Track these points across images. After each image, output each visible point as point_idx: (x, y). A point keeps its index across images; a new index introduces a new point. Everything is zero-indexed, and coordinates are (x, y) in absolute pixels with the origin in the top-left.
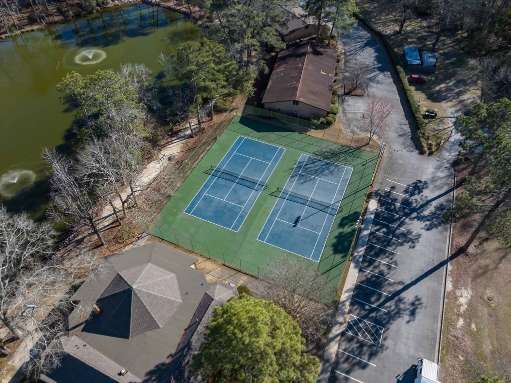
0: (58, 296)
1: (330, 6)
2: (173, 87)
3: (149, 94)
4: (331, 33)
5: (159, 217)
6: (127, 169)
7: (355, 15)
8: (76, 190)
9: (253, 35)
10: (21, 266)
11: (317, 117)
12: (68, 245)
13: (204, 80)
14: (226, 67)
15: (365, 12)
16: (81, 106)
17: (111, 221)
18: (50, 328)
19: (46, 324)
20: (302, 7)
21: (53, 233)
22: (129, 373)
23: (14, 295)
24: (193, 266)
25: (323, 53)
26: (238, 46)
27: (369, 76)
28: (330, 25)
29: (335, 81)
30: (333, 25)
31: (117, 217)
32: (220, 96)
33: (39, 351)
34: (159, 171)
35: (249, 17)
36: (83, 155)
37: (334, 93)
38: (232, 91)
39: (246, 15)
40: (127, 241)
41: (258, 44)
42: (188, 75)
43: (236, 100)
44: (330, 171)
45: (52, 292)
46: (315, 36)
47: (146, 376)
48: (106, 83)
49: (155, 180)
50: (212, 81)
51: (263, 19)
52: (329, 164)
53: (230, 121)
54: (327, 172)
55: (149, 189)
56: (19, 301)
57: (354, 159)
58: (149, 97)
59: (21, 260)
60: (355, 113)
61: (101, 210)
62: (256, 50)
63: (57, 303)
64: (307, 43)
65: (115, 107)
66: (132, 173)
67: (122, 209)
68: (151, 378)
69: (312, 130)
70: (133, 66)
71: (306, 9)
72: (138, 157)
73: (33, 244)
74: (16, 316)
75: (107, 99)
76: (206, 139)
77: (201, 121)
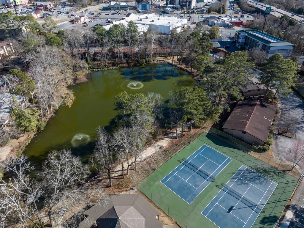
0: (78, 209)
1: (276, 80)
2: (172, 109)
3: (159, 110)
4: (274, 96)
5: (145, 180)
6: (136, 147)
7: (292, 88)
8: (107, 152)
9: (224, 89)
10: (67, 185)
11: (257, 144)
12: (93, 181)
13: (191, 109)
14: (204, 104)
15: (299, 87)
16: (123, 109)
17: (119, 174)
18: (68, 226)
19: (67, 223)
20: (258, 78)
21: (88, 172)
23: (58, 200)
24: (157, 217)
25: (267, 106)
26: (214, 94)
27: (297, 126)
28: (274, 91)
29: (272, 125)
30: (277, 91)
31: (123, 173)
32: (198, 119)
34: (153, 153)
35: (224, 79)
36: (116, 134)
37: (271, 132)
38: (205, 118)
39: (222, 78)
40: (124, 189)
41: (227, 94)
42: (183, 104)
43: (207, 123)
44: (260, 182)
45: (76, 205)
46: (264, 96)
48: (139, 100)
49: (149, 158)
50: (195, 110)
51: (232, 82)
52: (259, 176)
53: (200, 134)
54: (258, 181)
55: (145, 162)
56: (60, 204)
57: (279, 178)
58: (158, 111)
59: (69, 181)
60: (284, 147)
61: (116, 167)
62: (225, 98)
63: (77, 213)
64: (257, 99)
65: (140, 113)
66: (138, 150)
67: (127, 169)
69: (252, 152)
70: (155, 94)
71: (260, 80)
72: (144, 142)
73: (77, 175)
74: (55, 213)
75: (137, 108)
76: (184, 141)
77: (184, 130)
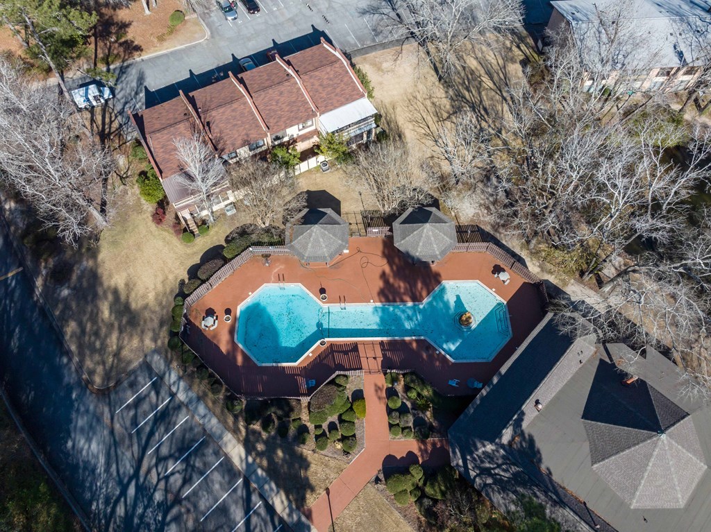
0: (654, 330)
10: (705, 285)
18: (609, 322)
19: (616, 317)
22: (537, 413)
23: (660, 279)
33: (581, 311)
45: (662, 323)
47: (529, 435)
56: (651, 286)
63: (644, 330)
68: (525, 442)
74: (629, 284)
